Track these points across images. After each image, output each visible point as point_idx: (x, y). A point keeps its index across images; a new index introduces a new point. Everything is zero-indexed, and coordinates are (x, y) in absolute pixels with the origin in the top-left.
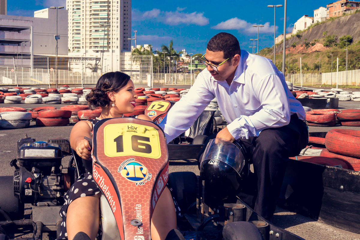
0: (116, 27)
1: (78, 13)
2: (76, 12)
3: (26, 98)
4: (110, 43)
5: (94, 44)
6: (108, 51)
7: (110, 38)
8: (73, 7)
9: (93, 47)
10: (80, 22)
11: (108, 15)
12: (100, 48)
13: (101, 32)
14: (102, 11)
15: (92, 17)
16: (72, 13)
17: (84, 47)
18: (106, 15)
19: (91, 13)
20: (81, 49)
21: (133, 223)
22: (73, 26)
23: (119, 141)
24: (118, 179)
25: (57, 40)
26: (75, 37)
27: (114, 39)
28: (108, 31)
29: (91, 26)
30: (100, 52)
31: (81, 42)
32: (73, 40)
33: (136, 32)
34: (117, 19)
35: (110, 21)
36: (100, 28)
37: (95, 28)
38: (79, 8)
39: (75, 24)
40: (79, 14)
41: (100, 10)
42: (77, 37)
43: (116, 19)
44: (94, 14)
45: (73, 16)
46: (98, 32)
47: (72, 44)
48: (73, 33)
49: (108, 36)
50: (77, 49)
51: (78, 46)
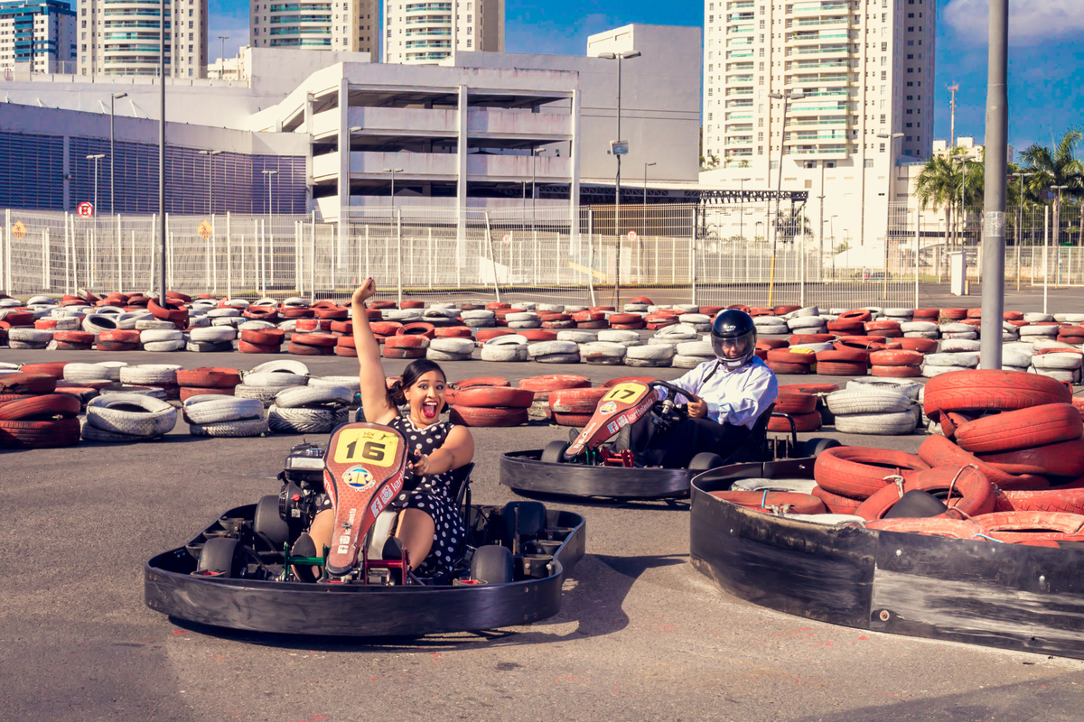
0: (879, 75)
1: (746, 30)
2: (739, 28)
3: (484, 345)
4: (855, 132)
5: (799, 138)
6: (848, 162)
7: (856, 117)
8: (728, 8)
9: (795, 149)
10: (752, 63)
11: (851, 33)
12: (820, 152)
13: (826, 94)
14: (831, 20)
15: (793, 42)
16: (724, 29)
17: (766, 149)
18: (842, 36)
19: (790, 30)
20: (754, 159)
21: (343, 525)
22: (727, 77)
23: (352, 447)
24: (340, 484)
25: (618, 157)
26: (732, 115)
27: (869, 117)
28: (851, 90)
29: (790, 77)
30: (820, 167)
31: (754, 133)
32: (727, 126)
33: (955, 90)
34: (884, 49)
35: (856, 55)
36: (821, 80)
37: (805, 81)
38: (749, 14)
39: (734, 70)
40: (750, 35)
41: (823, 17)
42: (740, 114)
43: (879, 47)
44: (799, 33)
45: (728, 40)
46: (816, 95)
47: (722, 140)
48: (727, 102)
49: (850, 109)
50: (739, 158)
51: (743, 144)
